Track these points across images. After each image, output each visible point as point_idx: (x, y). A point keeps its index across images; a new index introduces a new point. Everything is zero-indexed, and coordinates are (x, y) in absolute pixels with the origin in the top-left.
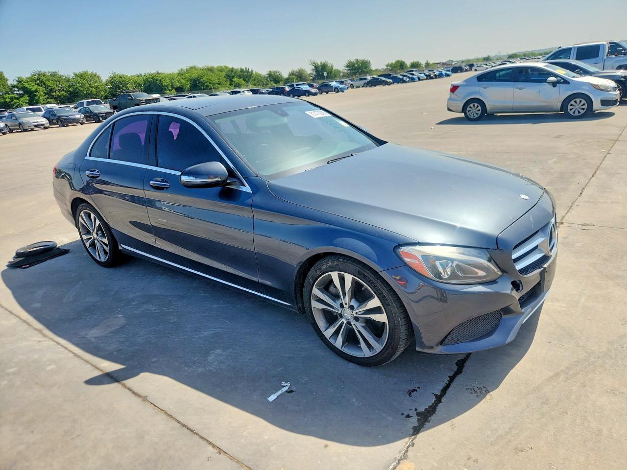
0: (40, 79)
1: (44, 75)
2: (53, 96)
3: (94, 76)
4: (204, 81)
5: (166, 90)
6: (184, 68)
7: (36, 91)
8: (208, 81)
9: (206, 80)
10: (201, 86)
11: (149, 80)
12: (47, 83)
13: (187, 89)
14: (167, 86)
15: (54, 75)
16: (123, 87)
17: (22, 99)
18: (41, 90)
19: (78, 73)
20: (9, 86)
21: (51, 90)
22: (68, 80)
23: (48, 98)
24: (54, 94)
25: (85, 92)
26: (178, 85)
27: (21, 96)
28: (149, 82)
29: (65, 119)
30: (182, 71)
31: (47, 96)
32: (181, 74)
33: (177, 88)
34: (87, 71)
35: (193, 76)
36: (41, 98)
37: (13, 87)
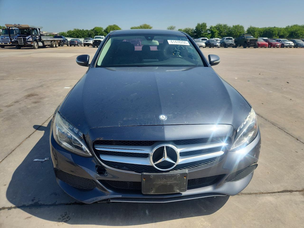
0: (218, 27)
1: (221, 25)
2: (221, 35)
3: (242, 27)
4: (298, 33)
5: (274, 36)
6: (290, 25)
7: (215, 32)
8: (300, 33)
9: (299, 33)
10: (295, 36)
11: (267, 30)
12: (221, 29)
13: (286, 37)
14: (275, 34)
15: (225, 26)
16: (253, 33)
17: (209, 35)
18: (217, 32)
19: (235, 25)
20: (206, 30)
21: (221, 32)
22: (229, 28)
23: (219, 36)
24: (222, 34)
25: (234, 34)
26: (282, 34)
27: (209, 34)
28: (266, 31)
29: (212, 45)
30: (288, 27)
31: (218, 35)
32: (287, 28)
33: (280, 36)
34: (239, 25)
35: (292, 30)
36: (216, 35)
37: (208, 30)
